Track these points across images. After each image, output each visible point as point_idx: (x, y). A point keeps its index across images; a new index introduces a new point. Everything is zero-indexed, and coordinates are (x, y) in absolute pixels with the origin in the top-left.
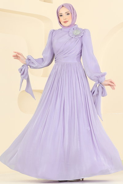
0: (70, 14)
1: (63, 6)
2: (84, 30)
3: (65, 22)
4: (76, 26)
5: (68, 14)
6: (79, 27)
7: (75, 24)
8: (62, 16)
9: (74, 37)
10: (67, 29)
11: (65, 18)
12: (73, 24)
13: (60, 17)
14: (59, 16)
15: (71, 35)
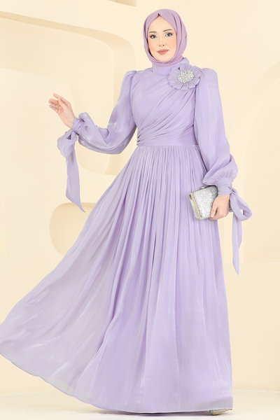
0: (174, 35)
1: (159, 15)
2: (201, 71)
3: (162, 52)
4: (183, 62)
5: (169, 34)
6: (192, 63)
7: (184, 55)
8: (154, 37)
9: (179, 87)
10: (165, 70)
11: (161, 44)
12: (178, 58)
13: (149, 39)
14: (149, 36)
15: (172, 82)
